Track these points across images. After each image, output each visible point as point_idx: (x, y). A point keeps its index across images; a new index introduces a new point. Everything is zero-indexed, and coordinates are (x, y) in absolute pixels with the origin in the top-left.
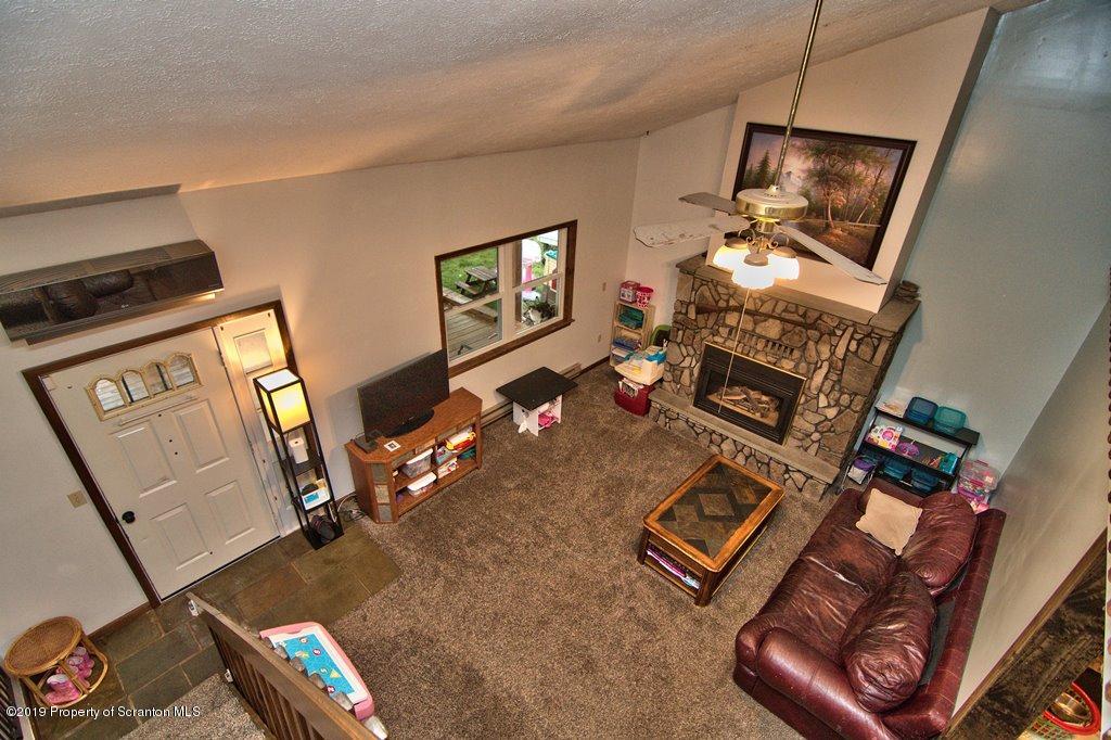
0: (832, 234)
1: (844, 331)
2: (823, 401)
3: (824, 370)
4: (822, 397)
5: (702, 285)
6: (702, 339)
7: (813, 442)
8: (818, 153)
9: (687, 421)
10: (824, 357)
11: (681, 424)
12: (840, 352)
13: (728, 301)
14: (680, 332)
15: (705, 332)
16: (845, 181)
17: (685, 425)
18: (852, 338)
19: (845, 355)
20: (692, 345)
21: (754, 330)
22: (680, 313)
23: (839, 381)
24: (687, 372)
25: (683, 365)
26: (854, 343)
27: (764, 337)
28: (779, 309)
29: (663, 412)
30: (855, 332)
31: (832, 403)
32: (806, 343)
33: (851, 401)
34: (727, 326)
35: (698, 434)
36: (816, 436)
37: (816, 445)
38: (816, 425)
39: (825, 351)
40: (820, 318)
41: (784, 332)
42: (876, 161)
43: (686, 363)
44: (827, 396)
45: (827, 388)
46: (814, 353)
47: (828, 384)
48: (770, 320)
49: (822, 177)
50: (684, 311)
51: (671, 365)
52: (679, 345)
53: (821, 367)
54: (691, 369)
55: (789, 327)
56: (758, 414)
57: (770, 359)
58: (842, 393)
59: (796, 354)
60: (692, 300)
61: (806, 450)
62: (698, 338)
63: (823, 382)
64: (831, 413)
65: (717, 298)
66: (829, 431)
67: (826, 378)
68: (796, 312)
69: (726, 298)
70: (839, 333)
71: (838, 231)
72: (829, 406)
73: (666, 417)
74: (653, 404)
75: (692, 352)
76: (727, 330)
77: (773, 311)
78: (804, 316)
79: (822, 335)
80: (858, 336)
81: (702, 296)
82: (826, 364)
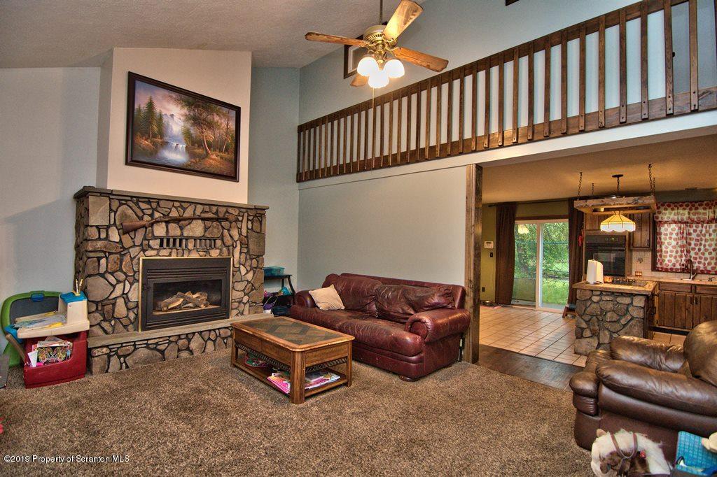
0: (211, 159)
1: (243, 216)
2: (243, 270)
3: (238, 247)
4: (242, 267)
5: (121, 205)
6: (132, 259)
7: (245, 304)
8: (189, 105)
9: (147, 346)
10: (236, 237)
11: (143, 352)
12: (244, 232)
13: (152, 215)
14: (103, 261)
15: (134, 251)
16: (211, 125)
17: (146, 351)
18: (248, 220)
19: (247, 232)
20: (121, 270)
21: (182, 234)
22: (99, 239)
23: (248, 251)
24: (120, 302)
25: (113, 296)
26: (250, 222)
27: (191, 237)
28: (198, 213)
29: (113, 352)
30: (249, 215)
31: (249, 268)
32: (222, 234)
33: (258, 262)
34: (156, 238)
35: (162, 352)
36: (245, 299)
37: (247, 305)
38: (243, 290)
39: (235, 233)
40: (227, 212)
41: (206, 229)
42: (224, 115)
43: (118, 291)
44: (244, 265)
45: (243, 260)
46: (229, 238)
47: (243, 256)
48: (194, 222)
49: (196, 121)
50: (103, 235)
51: (97, 303)
52: (102, 275)
53: (236, 246)
54: (125, 295)
55: (208, 223)
56: (202, 306)
57: (201, 253)
58: (252, 259)
59: (219, 243)
60: (112, 222)
61: (242, 314)
62: (127, 259)
63: (240, 258)
64: (250, 276)
65: (140, 214)
66: (252, 290)
67: (241, 253)
68: (210, 211)
69: (149, 212)
70: (240, 218)
71: (214, 157)
72: (248, 272)
73: (119, 357)
74: (97, 352)
75: (122, 277)
76: (159, 241)
77: (194, 214)
78: (216, 213)
79: (231, 223)
80: (251, 218)
81: (124, 215)
82: (238, 242)
